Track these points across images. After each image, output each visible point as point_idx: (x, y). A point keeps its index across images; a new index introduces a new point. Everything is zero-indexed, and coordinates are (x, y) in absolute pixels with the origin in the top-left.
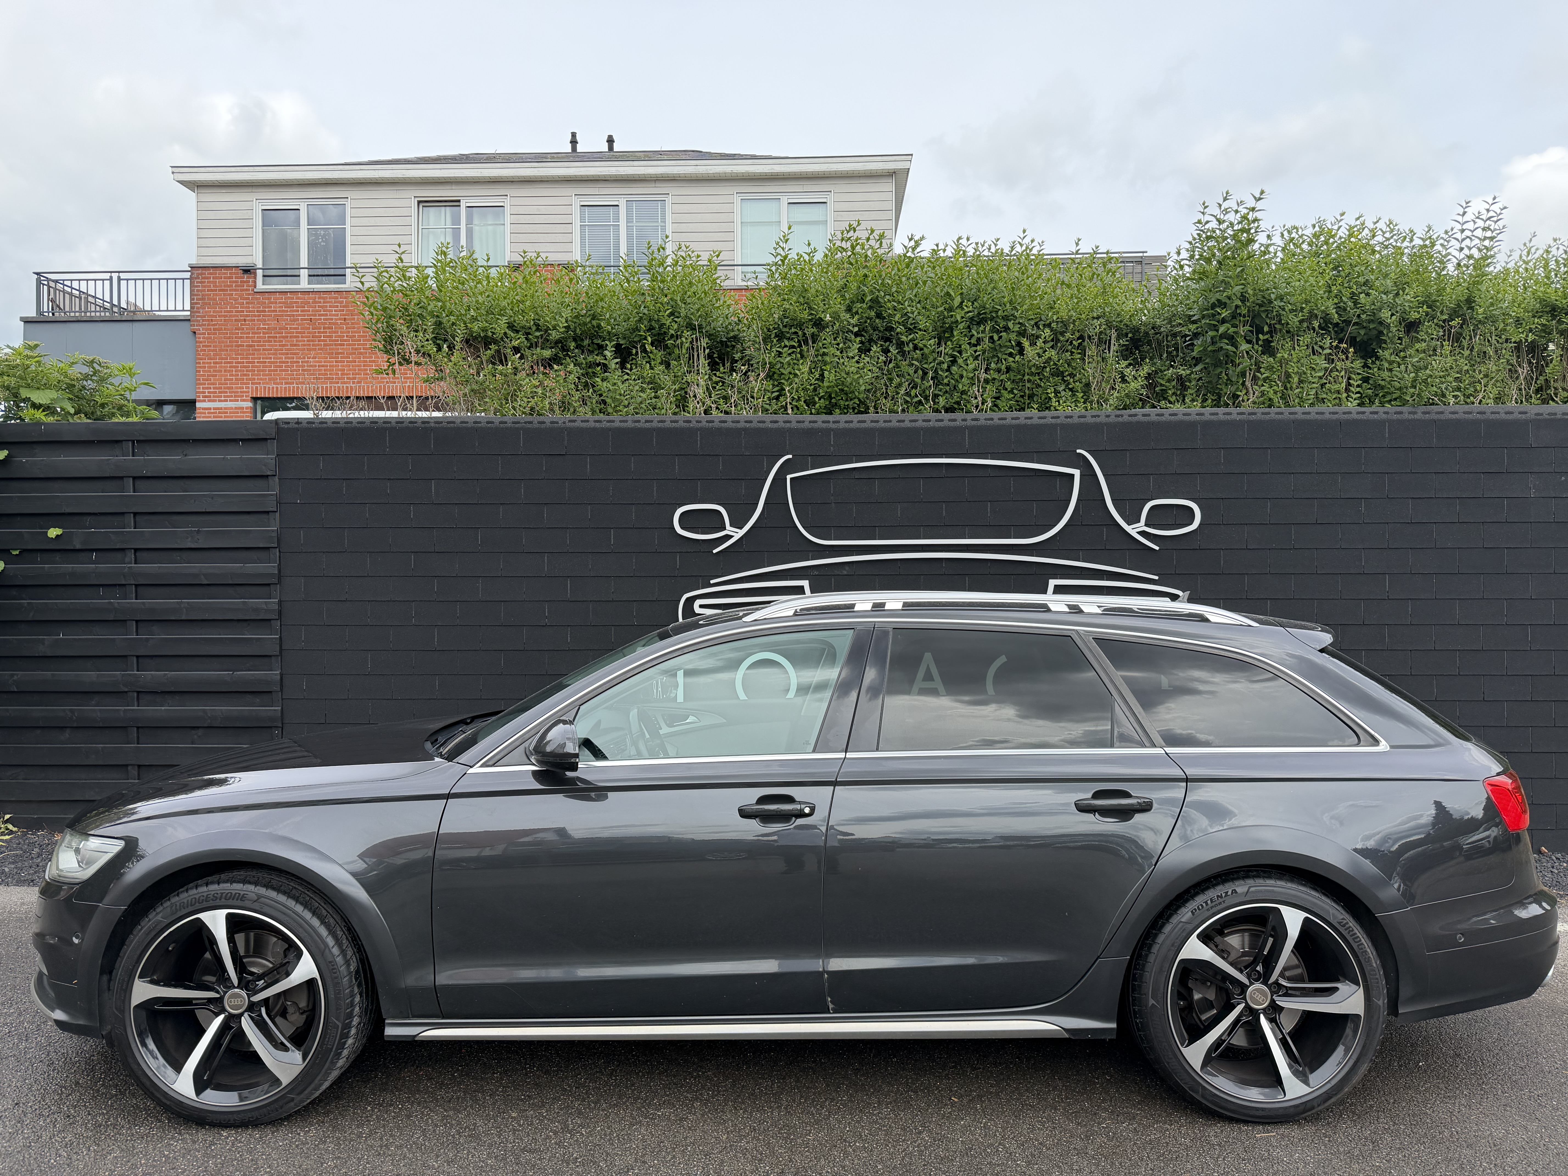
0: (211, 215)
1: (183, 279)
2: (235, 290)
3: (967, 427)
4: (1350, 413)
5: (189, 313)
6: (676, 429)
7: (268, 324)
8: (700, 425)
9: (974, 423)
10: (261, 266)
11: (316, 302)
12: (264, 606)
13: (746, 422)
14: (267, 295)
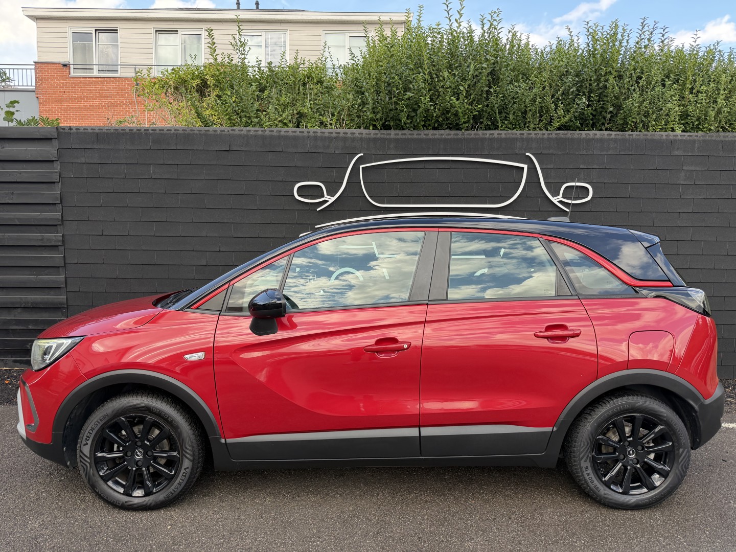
0: (45, 34)
1: (31, 69)
2: (59, 76)
3: (464, 139)
4: (677, 136)
5: (34, 88)
6: (295, 136)
7: (77, 94)
8: (310, 134)
9: (468, 136)
10: (72, 63)
11: (102, 83)
12: (54, 238)
13: (336, 133)
14: (76, 79)
